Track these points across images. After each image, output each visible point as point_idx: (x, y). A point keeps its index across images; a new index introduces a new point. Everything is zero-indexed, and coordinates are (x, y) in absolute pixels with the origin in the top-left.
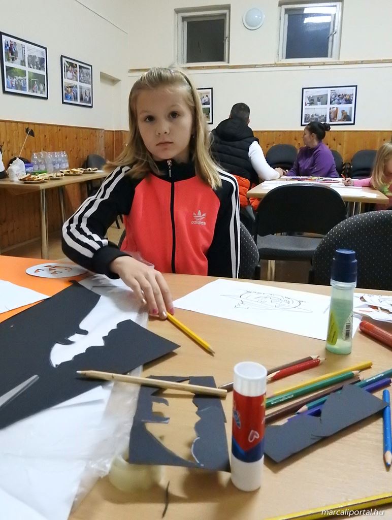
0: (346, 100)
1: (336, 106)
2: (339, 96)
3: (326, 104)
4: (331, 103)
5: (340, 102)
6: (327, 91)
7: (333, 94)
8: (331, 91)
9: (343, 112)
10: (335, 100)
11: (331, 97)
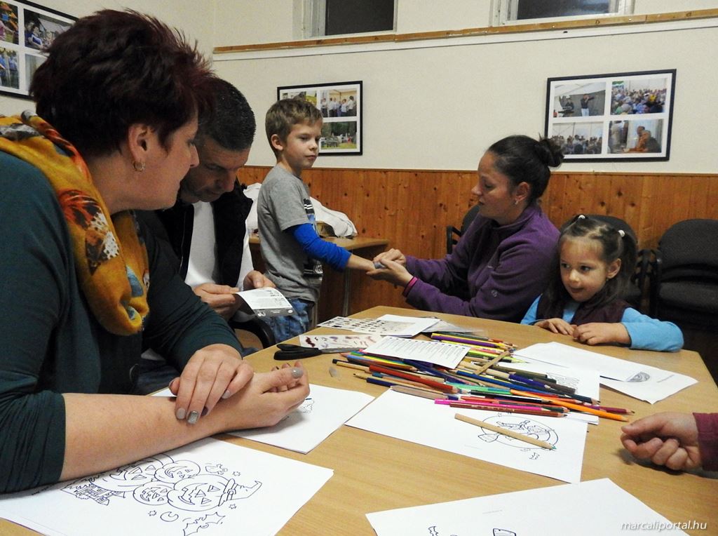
0: (648, 104)
1: (623, 117)
2: (632, 94)
3: (602, 113)
4: (613, 110)
5: (635, 108)
6: (605, 83)
7: (617, 90)
8: (614, 83)
9: (641, 130)
11: (613, 99)
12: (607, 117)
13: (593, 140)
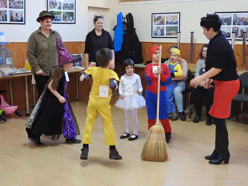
0: (244, 22)
1: (237, 26)
2: (239, 19)
3: (230, 24)
4: (234, 24)
5: (240, 23)
6: (231, 15)
7: (235, 17)
8: (234, 15)
9: (242, 30)
10: (236, 22)
11: (234, 20)
12: (232, 26)
13: (228, 33)
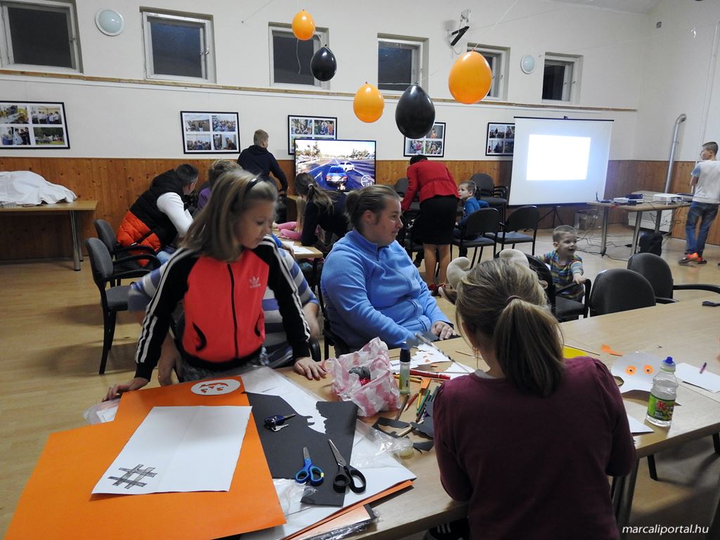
0: (229, 127)
1: (219, 133)
2: (221, 122)
3: (209, 131)
4: (214, 129)
5: (223, 129)
6: (208, 116)
7: (214, 119)
8: (213, 116)
9: (227, 139)
10: (217, 127)
11: (213, 124)
12: (212, 133)
13: (207, 143)
